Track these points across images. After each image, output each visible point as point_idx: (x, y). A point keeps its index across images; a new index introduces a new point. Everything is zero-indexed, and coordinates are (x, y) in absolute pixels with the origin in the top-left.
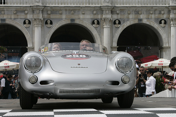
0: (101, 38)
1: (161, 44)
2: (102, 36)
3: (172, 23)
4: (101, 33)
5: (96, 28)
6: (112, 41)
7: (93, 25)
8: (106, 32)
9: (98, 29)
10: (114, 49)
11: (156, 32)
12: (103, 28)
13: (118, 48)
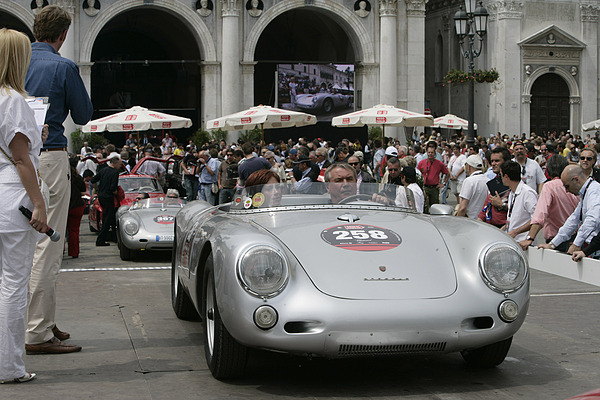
0: (216, 41)
1: (357, 56)
2: (219, 37)
3: (383, 8)
4: (215, 31)
5: (204, 17)
6: (243, 49)
7: (198, 11)
8: (229, 26)
9: (209, 20)
10: (248, 68)
11: (345, 29)
12: (222, 18)
13: (255, 66)
